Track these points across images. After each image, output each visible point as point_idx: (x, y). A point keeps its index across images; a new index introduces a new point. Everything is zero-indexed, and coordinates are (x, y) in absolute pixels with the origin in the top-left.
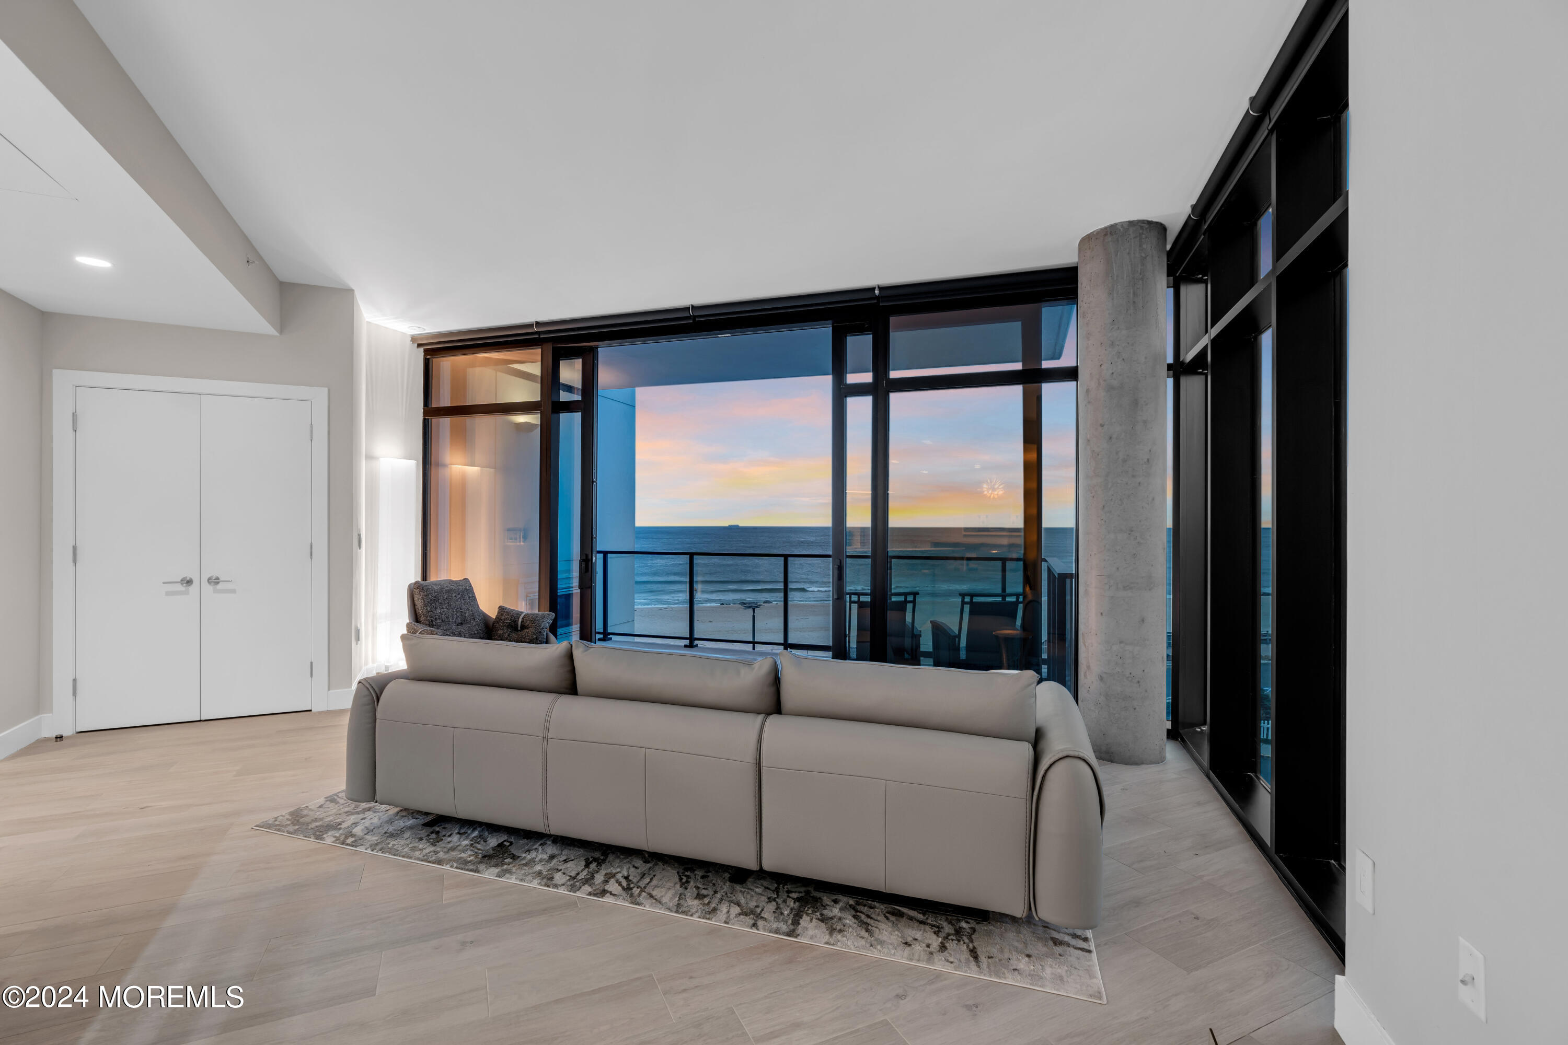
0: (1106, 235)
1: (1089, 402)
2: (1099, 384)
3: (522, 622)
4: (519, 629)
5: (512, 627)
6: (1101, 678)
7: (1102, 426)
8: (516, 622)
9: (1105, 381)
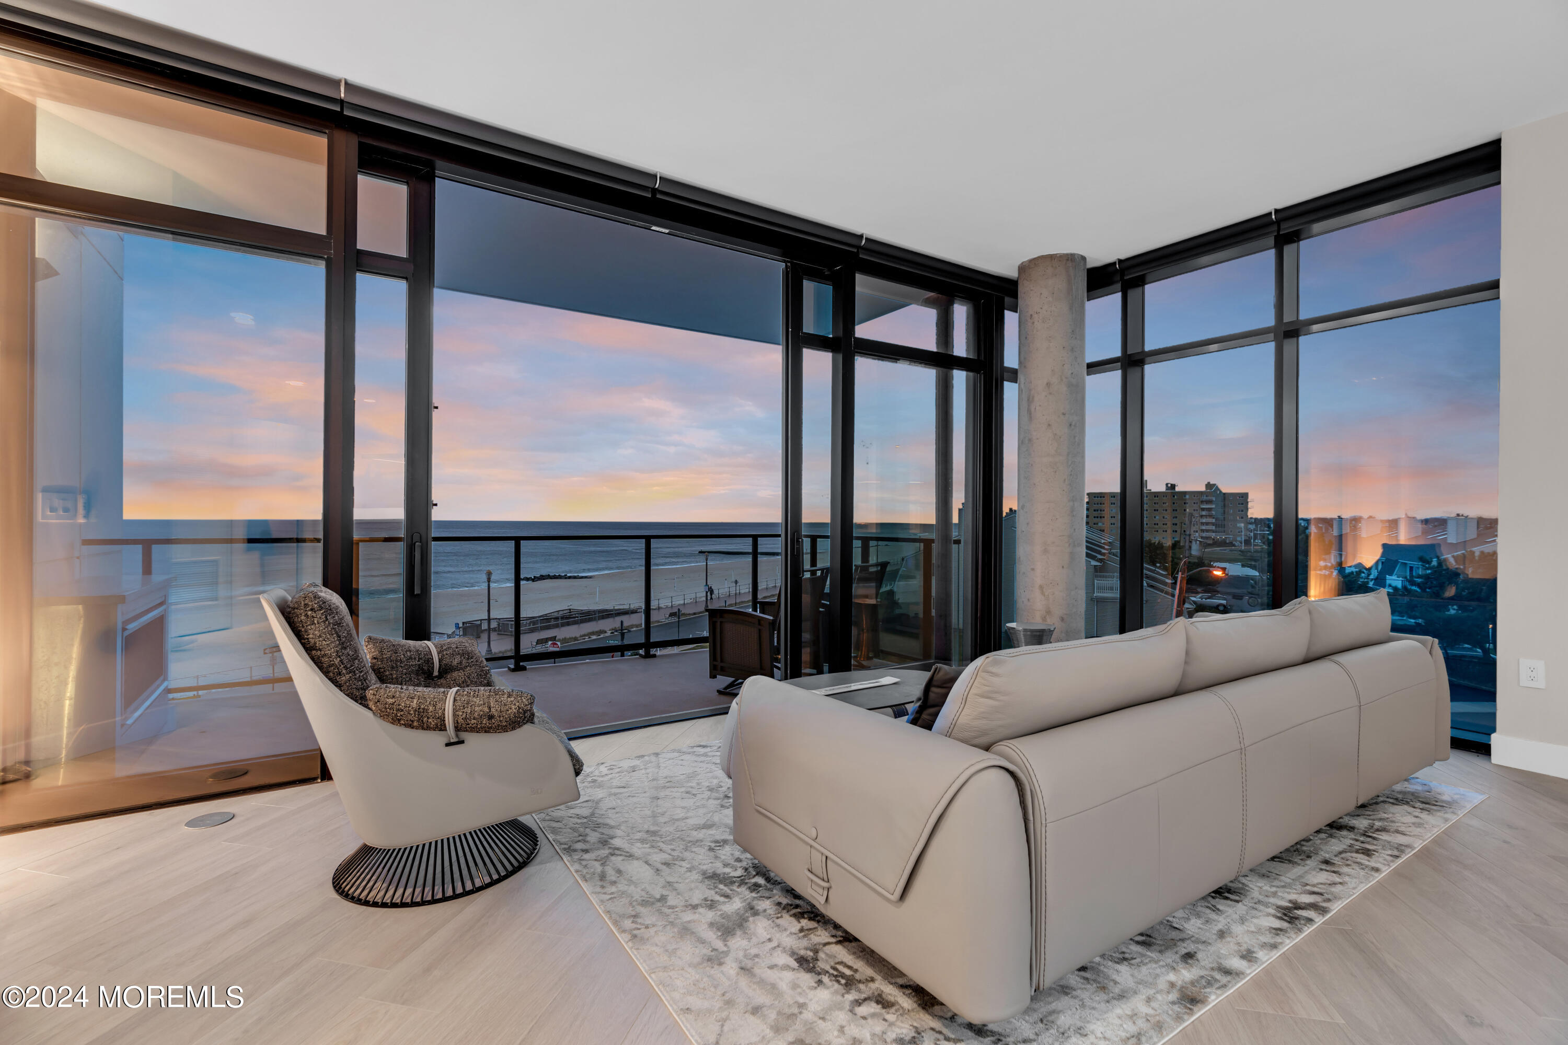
0: (1068, 260)
1: (1050, 394)
2: (1062, 380)
3: (440, 661)
4: (436, 673)
5: (424, 673)
6: (1062, 619)
7: (1064, 414)
8: (429, 661)
9: (1066, 378)
